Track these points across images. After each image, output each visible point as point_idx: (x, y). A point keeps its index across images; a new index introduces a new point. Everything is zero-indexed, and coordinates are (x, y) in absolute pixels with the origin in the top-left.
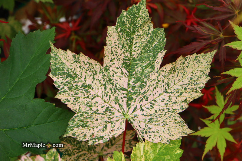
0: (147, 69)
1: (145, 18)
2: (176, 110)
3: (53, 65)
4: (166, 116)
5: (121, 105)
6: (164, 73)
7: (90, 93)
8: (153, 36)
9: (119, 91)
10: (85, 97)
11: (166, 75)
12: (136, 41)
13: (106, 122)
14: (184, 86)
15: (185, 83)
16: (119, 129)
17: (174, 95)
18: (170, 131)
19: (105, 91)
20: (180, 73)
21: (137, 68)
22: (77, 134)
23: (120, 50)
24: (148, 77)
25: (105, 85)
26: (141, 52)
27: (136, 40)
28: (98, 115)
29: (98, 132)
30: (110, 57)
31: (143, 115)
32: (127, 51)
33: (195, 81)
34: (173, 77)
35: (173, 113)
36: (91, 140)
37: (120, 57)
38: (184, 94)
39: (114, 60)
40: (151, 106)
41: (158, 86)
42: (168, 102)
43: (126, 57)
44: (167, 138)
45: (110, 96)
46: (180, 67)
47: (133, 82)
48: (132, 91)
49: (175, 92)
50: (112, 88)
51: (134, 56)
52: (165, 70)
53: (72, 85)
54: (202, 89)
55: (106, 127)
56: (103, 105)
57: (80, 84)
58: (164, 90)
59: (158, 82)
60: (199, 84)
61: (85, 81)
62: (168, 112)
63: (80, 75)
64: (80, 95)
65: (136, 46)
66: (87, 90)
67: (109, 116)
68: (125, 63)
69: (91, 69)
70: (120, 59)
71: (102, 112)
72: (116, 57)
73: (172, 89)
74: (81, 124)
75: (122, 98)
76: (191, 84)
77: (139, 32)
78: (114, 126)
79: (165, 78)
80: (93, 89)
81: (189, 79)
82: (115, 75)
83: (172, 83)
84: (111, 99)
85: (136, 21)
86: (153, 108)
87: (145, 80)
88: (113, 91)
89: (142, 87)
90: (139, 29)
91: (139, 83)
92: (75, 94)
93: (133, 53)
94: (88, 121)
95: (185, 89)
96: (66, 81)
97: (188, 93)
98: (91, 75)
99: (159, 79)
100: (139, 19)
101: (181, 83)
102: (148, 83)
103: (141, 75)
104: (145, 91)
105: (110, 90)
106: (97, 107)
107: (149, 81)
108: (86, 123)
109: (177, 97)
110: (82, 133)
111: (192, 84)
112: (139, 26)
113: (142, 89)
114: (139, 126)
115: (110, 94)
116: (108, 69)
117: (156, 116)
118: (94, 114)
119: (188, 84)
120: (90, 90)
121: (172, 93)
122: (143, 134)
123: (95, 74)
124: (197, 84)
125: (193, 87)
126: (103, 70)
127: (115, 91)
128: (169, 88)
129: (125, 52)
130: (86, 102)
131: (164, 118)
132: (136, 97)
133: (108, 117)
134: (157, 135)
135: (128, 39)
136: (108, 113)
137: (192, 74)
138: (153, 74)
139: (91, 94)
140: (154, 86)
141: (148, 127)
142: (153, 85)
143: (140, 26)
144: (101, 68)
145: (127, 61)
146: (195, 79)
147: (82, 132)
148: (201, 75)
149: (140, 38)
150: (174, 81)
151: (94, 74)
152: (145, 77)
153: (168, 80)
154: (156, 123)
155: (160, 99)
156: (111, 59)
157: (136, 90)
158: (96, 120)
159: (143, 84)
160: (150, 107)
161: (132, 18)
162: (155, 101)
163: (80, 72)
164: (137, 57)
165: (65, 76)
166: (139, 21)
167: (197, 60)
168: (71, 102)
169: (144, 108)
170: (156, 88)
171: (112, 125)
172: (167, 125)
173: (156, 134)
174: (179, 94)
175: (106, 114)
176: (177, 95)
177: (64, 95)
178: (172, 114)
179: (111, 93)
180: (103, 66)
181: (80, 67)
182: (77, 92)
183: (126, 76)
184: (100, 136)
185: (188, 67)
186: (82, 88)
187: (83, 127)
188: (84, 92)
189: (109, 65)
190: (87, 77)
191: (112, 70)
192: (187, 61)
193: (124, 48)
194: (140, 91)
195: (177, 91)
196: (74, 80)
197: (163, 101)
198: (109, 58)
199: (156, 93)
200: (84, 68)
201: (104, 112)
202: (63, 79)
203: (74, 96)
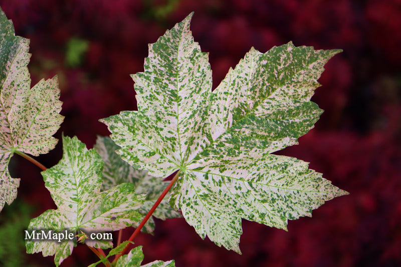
0: (257, 140)
1: (311, 77)
2: (243, 213)
3: (165, 39)
4: (227, 208)
5: (190, 151)
6: (270, 162)
7: (172, 106)
8: (301, 109)
9: (202, 134)
10: (163, 105)
11: (269, 165)
12: (276, 97)
13: (157, 150)
14: (275, 196)
15: (279, 194)
16: (161, 170)
17: (256, 195)
18: (215, 227)
19: (189, 119)
20: (284, 179)
21: (246, 128)
22: (116, 130)
23: (246, 89)
24: (249, 149)
25: (195, 112)
26: (270, 115)
27: (276, 95)
28: (156, 134)
29: (139, 150)
30: (227, 87)
31: (203, 183)
32: (253, 98)
33: (291, 202)
34: (274, 175)
35: (237, 213)
36: (124, 150)
37: (238, 97)
38: (266, 205)
39: (229, 95)
40: (220, 182)
41: (248, 169)
42: (241, 195)
43: (246, 105)
44: (205, 231)
45: (188, 129)
46: (293, 173)
47: (226, 139)
48: (215, 147)
49: (259, 193)
50: (199, 123)
51: (256, 112)
52: (274, 160)
53: (163, 80)
54: (291, 219)
55: (152, 154)
56: (172, 131)
57: (171, 87)
58: (250, 179)
59: (253, 165)
60: (293, 210)
61: (180, 89)
62: (233, 206)
63: (181, 78)
64: (160, 97)
65: (270, 103)
66: (172, 100)
67: (166, 148)
68: (238, 110)
69: (199, 82)
70: (237, 100)
71: (164, 136)
72: (234, 92)
73: (260, 187)
74: (130, 125)
75: (198, 145)
76: (284, 200)
77: (288, 90)
78: (160, 163)
79: (265, 167)
80: (179, 105)
81: (288, 194)
82: (216, 113)
83: (266, 180)
84: (186, 134)
85: (297, 72)
86: (220, 186)
87: (241, 148)
88: (197, 127)
89: (230, 152)
90: (292, 85)
91: (231, 144)
92: (155, 92)
93: (259, 107)
94: (140, 129)
95: (273, 200)
96: (160, 68)
97: (272, 208)
98: (192, 88)
99: (257, 163)
100: (302, 71)
101: (275, 190)
102: (241, 156)
103: (243, 140)
104: (229, 161)
105: (194, 123)
106: (165, 126)
107: (245, 154)
108: (136, 129)
109: (257, 201)
110: (122, 135)
111: (285, 202)
112: (294, 81)
113: (227, 155)
114: (187, 191)
115: (190, 128)
116: (214, 100)
117: (215, 198)
118: (154, 129)
119: (280, 198)
120: (176, 103)
121: (255, 190)
122: (184, 202)
123: (197, 91)
124: (291, 207)
125: (284, 207)
126: (209, 95)
127: (198, 130)
128: (258, 182)
129: (249, 98)
130: (158, 110)
131: (222, 208)
132: (213, 157)
133: (164, 147)
134: (198, 218)
135: (268, 84)
136: (169, 143)
137: (296, 192)
138: (258, 151)
139: (171, 108)
140: (245, 166)
141: (195, 200)
142: (245, 163)
143: (297, 83)
144: (208, 91)
145: (243, 110)
146: (294, 201)
147: (124, 134)
148: (304, 203)
149: (283, 98)
150: (271, 180)
151: (195, 90)
152: (245, 146)
153: (266, 172)
154: (208, 205)
155: (236, 183)
156: (227, 91)
157: (220, 149)
158: (149, 137)
159: (235, 150)
160: (217, 181)
161: (295, 62)
162: (230, 180)
163: (185, 75)
164: (259, 117)
165: (165, 63)
166: (300, 74)
167: (317, 184)
168: (144, 95)
169: (209, 176)
170: (244, 168)
171: (160, 159)
172: (218, 218)
173: (198, 216)
174: (261, 199)
175: (165, 143)
176: (259, 197)
177: (144, 81)
178: (235, 213)
179: (192, 128)
180: (213, 90)
181: (190, 69)
182: (160, 91)
183: (227, 125)
184: (137, 157)
185: (300, 181)
186: (170, 93)
187: (129, 129)
188: (168, 99)
189: (219, 95)
190: (186, 88)
191: (217, 105)
192: (306, 176)
193: (252, 91)
194: (224, 156)
195: (262, 194)
196: (170, 76)
197: (237, 189)
198: (225, 87)
199: (238, 173)
200: (193, 73)
201: (166, 137)
202: (159, 64)
203: (153, 93)
